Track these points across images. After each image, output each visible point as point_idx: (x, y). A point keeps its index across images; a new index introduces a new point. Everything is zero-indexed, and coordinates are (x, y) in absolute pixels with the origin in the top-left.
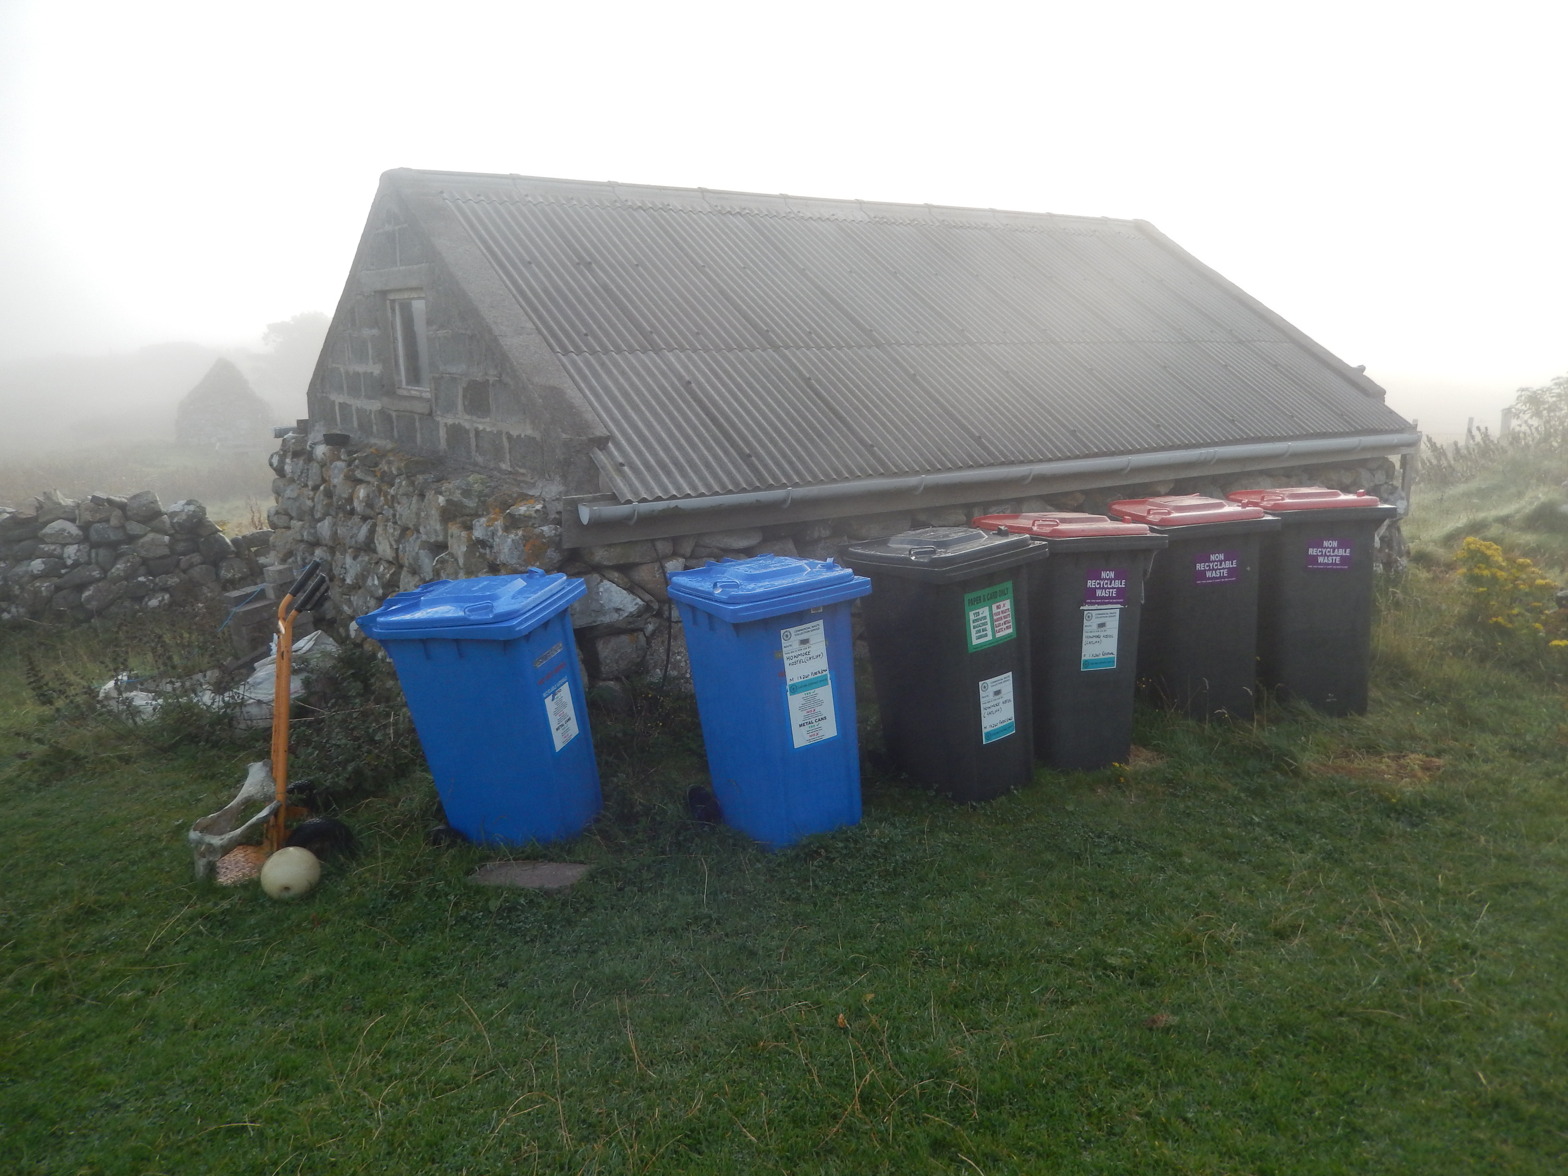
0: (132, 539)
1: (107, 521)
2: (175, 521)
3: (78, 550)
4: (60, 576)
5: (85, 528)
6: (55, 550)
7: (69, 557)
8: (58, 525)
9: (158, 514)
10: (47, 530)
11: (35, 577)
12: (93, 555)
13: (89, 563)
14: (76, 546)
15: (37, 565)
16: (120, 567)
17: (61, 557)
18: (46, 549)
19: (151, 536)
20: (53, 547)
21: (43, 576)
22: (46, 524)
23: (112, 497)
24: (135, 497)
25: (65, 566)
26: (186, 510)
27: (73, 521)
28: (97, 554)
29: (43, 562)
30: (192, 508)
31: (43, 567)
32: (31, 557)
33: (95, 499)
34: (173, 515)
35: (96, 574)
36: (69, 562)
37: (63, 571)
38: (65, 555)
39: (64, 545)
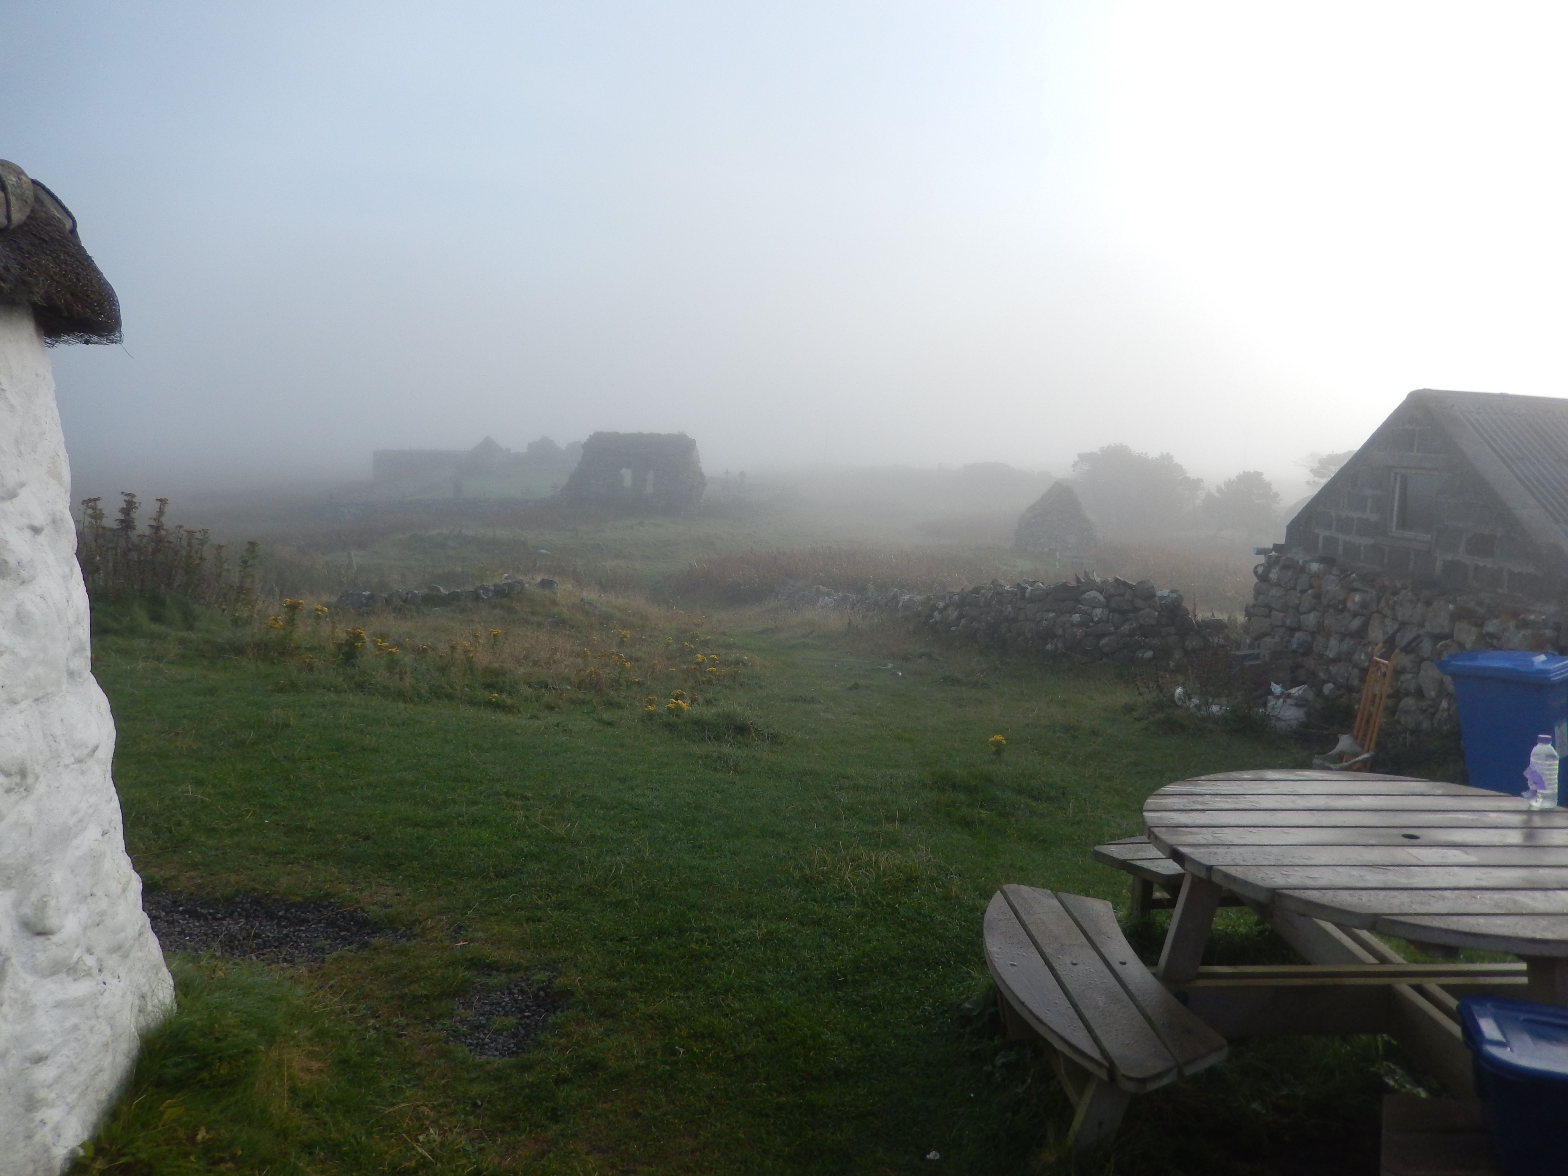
0: (1136, 610)
1: (1123, 595)
2: (1163, 602)
3: (1103, 612)
4: (1088, 627)
5: (1108, 598)
6: (1088, 609)
7: (1096, 616)
8: (1093, 593)
9: (1154, 596)
10: (1086, 596)
11: (1073, 625)
12: (1111, 617)
13: (1107, 622)
14: (1101, 609)
15: (1076, 617)
16: (1126, 628)
17: (1090, 615)
18: (1083, 608)
19: (1148, 610)
20: (1086, 608)
21: (1080, 625)
22: (1084, 592)
23: (1127, 581)
24: (1140, 583)
25: (1092, 621)
26: (1171, 596)
27: (1101, 592)
28: (1113, 616)
29: (1080, 617)
30: (1175, 595)
31: (1079, 619)
32: (1072, 612)
33: (1117, 580)
34: (1162, 598)
35: (1112, 629)
36: (1096, 619)
37: (1091, 624)
38: (1094, 614)
39: (1094, 607)
